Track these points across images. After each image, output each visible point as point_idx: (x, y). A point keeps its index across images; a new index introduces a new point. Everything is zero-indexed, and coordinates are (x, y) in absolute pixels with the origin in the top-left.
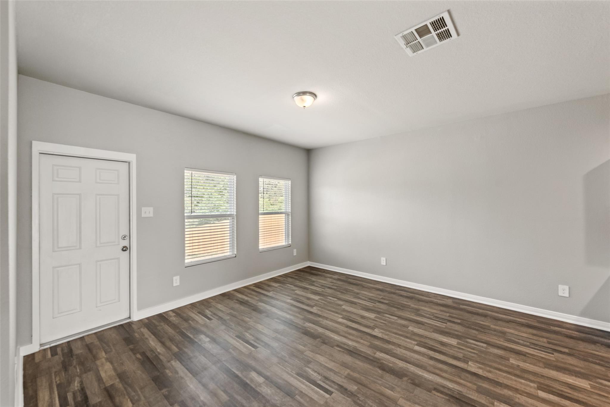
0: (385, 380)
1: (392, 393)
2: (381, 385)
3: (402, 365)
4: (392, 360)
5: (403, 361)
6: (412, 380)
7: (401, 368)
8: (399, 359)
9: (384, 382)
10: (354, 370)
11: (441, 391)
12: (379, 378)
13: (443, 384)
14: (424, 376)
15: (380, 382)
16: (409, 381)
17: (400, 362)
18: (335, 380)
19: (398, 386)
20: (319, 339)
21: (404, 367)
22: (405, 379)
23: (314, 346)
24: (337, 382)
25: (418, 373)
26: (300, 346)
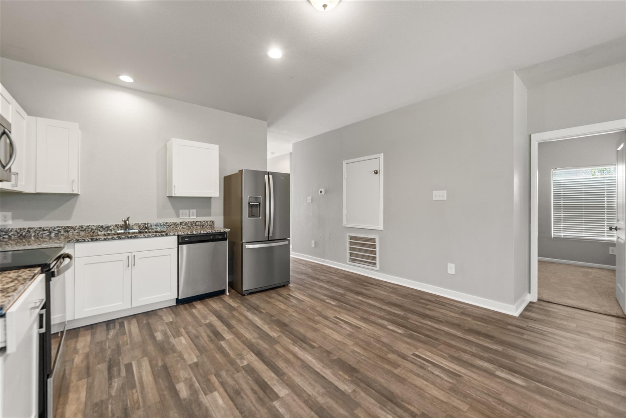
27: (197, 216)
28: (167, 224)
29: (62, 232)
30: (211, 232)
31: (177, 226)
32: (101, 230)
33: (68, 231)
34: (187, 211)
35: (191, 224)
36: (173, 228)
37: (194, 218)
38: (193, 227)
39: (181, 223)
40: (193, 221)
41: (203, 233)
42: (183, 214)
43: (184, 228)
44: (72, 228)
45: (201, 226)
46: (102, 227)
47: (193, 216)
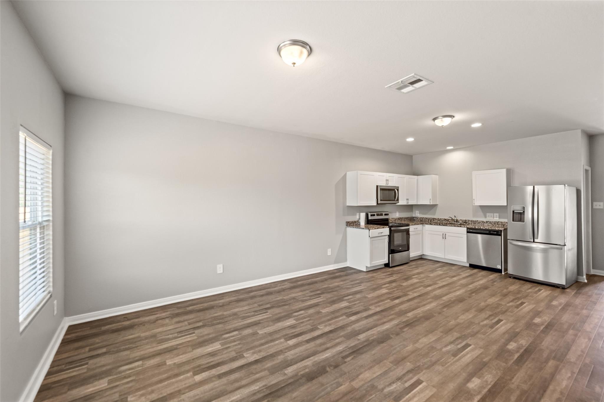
27: (499, 218)
28: (478, 222)
29: (432, 220)
30: (488, 228)
31: (484, 223)
32: (446, 221)
33: (434, 220)
34: (492, 214)
35: (494, 223)
36: (481, 224)
37: (497, 219)
38: (496, 226)
39: (487, 221)
40: (496, 222)
41: (482, 229)
42: (489, 216)
43: (489, 225)
44: (435, 219)
45: (502, 225)
46: (446, 219)
47: (496, 218)
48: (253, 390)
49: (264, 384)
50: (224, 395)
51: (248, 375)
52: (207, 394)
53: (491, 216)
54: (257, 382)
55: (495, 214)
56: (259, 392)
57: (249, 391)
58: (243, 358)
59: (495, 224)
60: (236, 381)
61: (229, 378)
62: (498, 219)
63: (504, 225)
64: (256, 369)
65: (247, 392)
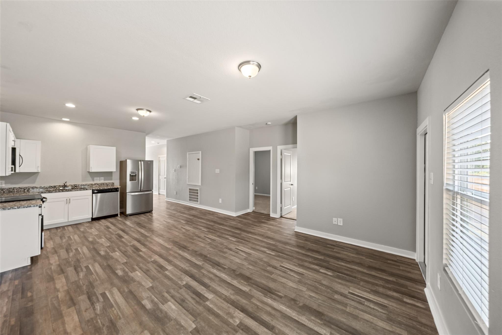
0: (317, 303)
1: (310, 294)
2: (319, 299)
3: (302, 318)
4: (311, 323)
5: (301, 323)
6: (296, 303)
7: (304, 315)
8: (305, 325)
9: (317, 301)
10: (268, 278)
11: (278, 297)
12: (322, 305)
13: (274, 302)
14: (285, 307)
15: (320, 301)
16: (298, 303)
17: (305, 321)
18: (280, 271)
19: (306, 298)
20: (237, 273)
21: (301, 316)
22: (301, 304)
23: (242, 268)
24: (278, 271)
25: (290, 310)
26: (251, 268)
48: (272, 301)
49: (264, 298)
50: (286, 315)
51: (261, 309)
52: (292, 326)
53: (98, 179)
54: (265, 302)
55: (101, 178)
56: (271, 298)
57: (274, 303)
58: (243, 322)
59: (101, 185)
60: (270, 314)
61: (270, 320)
62: (103, 181)
63: (107, 185)
64: (252, 308)
65: (275, 304)
